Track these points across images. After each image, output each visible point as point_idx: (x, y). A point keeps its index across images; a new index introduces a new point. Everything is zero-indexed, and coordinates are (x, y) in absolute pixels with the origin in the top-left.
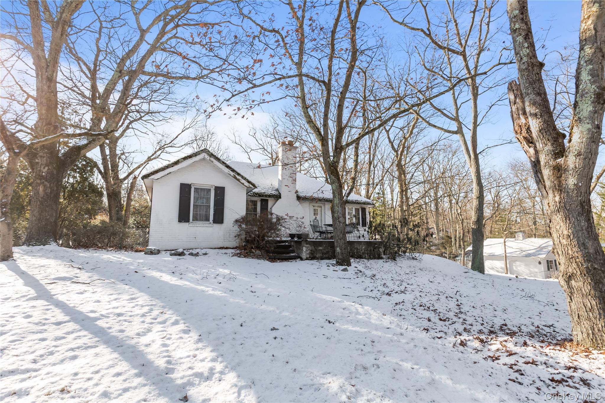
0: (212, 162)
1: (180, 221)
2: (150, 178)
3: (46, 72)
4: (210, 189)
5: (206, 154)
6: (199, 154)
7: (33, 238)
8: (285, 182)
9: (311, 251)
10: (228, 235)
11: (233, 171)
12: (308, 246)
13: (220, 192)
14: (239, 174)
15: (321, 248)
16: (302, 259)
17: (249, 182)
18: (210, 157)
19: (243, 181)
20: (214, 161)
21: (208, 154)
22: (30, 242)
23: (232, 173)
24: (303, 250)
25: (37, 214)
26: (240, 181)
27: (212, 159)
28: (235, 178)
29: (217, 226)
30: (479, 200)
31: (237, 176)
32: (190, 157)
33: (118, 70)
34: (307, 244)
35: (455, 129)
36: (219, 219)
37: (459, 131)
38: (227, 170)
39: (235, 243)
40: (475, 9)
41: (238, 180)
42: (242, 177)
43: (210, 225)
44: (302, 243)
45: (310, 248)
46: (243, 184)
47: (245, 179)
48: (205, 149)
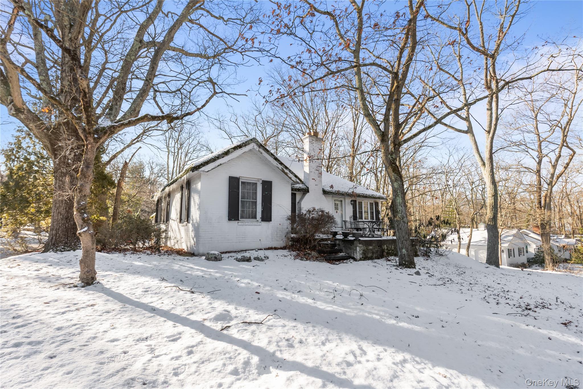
0: (261, 153)
1: (230, 219)
2: (200, 170)
3: (70, 32)
4: (256, 184)
5: (255, 145)
6: (249, 144)
7: (61, 242)
8: (313, 176)
9: (364, 251)
10: (275, 234)
11: (281, 164)
12: (360, 245)
13: (267, 186)
14: (286, 168)
15: (371, 247)
16: (355, 260)
17: (296, 176)
18: (259, 147)
19: (291, 175)
20: (263, 152)
21: (257, 144)
22: (57, 247)
23: (280, 167)
24: (356, 250)
25: (63, 212)
26: (287, 175)
27: (261, 150)
28: (283, 171)
29: (264, 224)
30: (494, 198)
31: (285, 169)
32: (240, 147)
33: (138, 39)
34: (360, 244)
35: (466, 129)
36: (267, 217)
37: (470, 131)
38: (275, 163)
39: (282, 242)
40: (515, 13)
41: (286, 174)
42: (290, 171)
43: (259, 224)
44: (355, 242)
45: (363, 248)
46: (290, 178)
47: (292, 173)
48: (254, 139)
